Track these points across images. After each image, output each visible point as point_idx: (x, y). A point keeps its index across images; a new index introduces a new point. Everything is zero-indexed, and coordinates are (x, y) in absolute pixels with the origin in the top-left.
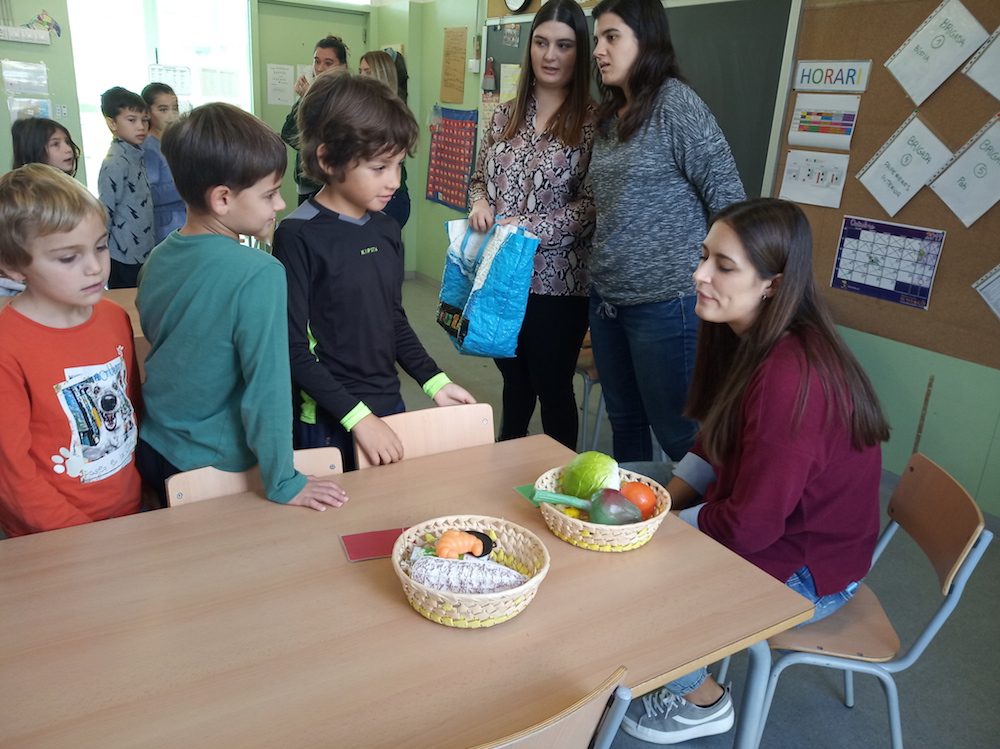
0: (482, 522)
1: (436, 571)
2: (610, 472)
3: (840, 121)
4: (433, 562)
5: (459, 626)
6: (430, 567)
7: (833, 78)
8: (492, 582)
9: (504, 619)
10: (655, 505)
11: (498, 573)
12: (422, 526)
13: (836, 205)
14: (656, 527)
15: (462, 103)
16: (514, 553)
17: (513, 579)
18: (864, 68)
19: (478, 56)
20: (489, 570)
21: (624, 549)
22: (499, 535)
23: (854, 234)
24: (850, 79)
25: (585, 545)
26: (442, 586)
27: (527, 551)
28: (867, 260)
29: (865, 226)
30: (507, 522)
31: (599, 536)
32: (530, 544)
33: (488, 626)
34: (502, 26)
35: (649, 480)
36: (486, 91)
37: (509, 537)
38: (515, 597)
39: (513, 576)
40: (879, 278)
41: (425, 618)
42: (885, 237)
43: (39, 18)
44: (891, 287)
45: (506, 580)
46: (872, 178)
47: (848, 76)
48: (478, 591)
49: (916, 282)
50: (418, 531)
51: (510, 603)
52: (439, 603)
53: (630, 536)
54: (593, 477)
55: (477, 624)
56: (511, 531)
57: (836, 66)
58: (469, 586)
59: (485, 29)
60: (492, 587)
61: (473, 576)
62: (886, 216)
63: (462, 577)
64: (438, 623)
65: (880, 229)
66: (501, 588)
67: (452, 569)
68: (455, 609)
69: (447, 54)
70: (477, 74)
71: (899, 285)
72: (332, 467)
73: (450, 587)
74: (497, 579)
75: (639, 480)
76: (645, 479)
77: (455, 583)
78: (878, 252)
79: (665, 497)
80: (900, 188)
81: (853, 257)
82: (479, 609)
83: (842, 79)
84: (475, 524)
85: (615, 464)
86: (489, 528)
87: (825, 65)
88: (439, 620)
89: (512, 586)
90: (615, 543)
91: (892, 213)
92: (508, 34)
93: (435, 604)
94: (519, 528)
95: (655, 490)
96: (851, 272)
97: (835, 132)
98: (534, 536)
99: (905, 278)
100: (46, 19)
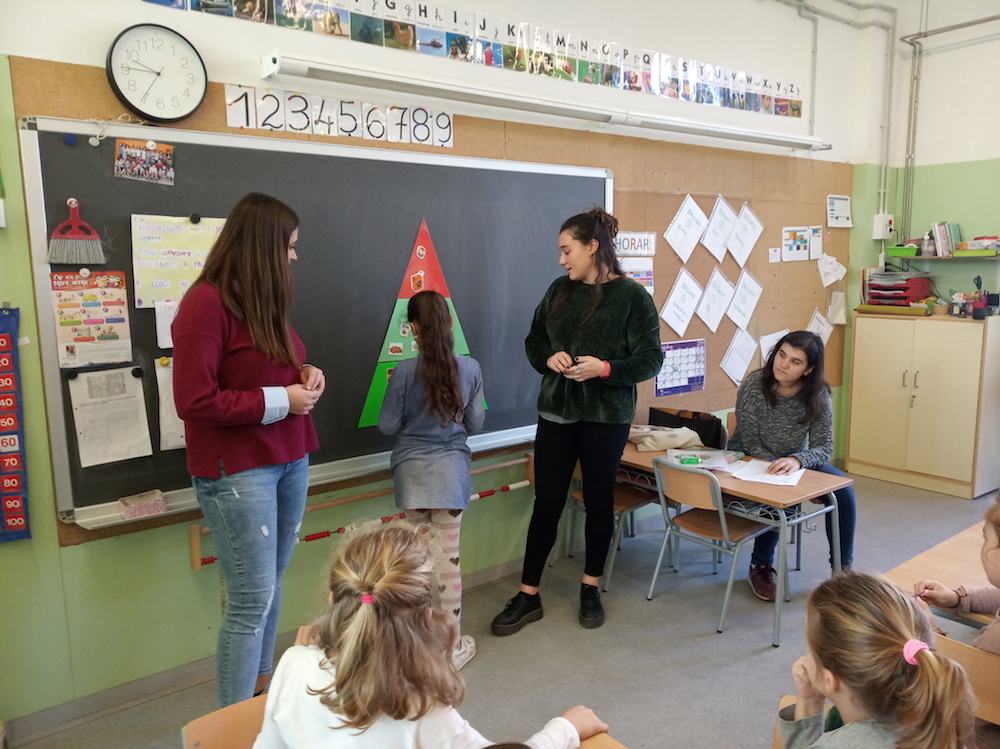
3: (645, 277)
18: (652, 238)
24: (646, 246)
28: (672, 370)
29: (668, 348)
36: (64, 267)
40: (679, 380)
42: (679, 352)
44: (686, 383)
47: (644, 244)
49: (698, 375)
57: (636, 236)
59: (27, 137)
62: (679, 337)
65: (676, 347)
70: (4, 230)
71: (691, 380)
78: (677, 362)
80: (683, 317)
83: (642, 246)
87: (629, 235)
91: (681, 335)
96: (664, 382)
99: (692, 374)
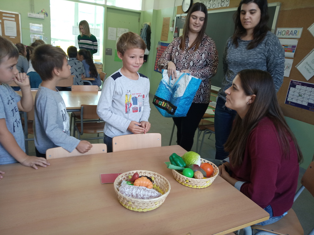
0: (150, 173)
1: (128, 190)
2: (197, 159)
3: (291, 48)
4: (127, 186)
5: (134, 210)
6: (126, 188)
7: (289, 33)
8: (148, 195)
9: (151, 209)
10: (213, 172)
11: (150, 192)
12: (128, 173)
13: (288, 77)
14: (213, 180)
15: (167, 41)
16: (160, 185)
17: (156, 194)
18: (300, 30)
19: (173, 26)
20: (147, 191)
21: (201, 187)
22: (155, 178)
23: (294, 86)
24: (295, 34)
25: (187, 185)
26: (130, 195)
27: (164, 185)
28: (298, 95)
29: (298, 83)
30: (158, 174)
31: (192, 182)
32: (165, 183)
33: (145, 211)
34: (181, 17)
35: (211, 163)
36: (175, 37)
37: (158, 180)
38: (155, 202)
39: (156, 193)
40: (302, 101)
41: (123, 206)
42: (305, 87)
43: (42, 11)
44: (306, 105)
45: (153, 195)
46: (301, 67)
47: (294, 33)
48: (143, 198)
50: (126, 175)
51: (153, 204)
52: (127, 201)
53: (203, 183)
54: (191, 160)
55: (141, 210)
56: (159, 177)
57: (290, 30)
58: (139, 196)
59: (176, 18)
60: (148, 197)
61: (141, 193)
62: (306, 80)
63: (137, 192)
64: (127, 209)
65: (303, 84)
66: (151, 198)
67: (134, 189)
68: (132, 204)
69: (164, 26)
70: (172, 32)
71: (309, 104)
72: (103, 150)
73: (132, 196)
74: (150, 194)
75: (208, 163)
76: (210, 163)
77: (134, 194)
78: (302, 92)
79: (217, 169)
80: (311, 71)
81: (293, 94)
82: (142, 205)
83: (292, 34)
84: (147, 174)
85: (199, 156)
86: (152, 176)
87: (286, 29)
88: (127, 207)
89: (155, 197)
90: (198, 185)
91: (308, 79)
92: (183, 19)
93: (126, 201)
94: (162, 176)
95: (213, 167)
96: (292, 99)
97: (289, 51)
98: (167, 180)
99: (311, 102)
100: (44, 11)
